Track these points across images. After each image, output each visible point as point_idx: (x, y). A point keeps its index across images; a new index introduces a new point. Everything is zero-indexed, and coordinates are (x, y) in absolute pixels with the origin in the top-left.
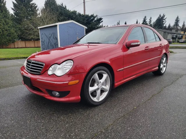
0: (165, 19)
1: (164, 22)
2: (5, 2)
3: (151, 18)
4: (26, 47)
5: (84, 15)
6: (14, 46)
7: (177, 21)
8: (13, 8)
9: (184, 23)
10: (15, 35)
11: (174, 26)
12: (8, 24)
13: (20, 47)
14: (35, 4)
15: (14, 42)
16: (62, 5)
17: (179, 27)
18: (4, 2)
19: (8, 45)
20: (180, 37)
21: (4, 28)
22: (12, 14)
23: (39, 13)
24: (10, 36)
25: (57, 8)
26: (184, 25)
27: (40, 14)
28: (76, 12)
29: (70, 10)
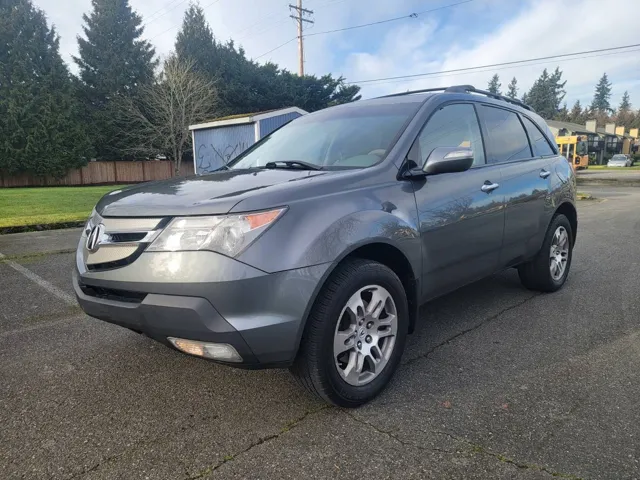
0: (562, 86)
1: (558, 96)
2: (57, 40)
3: (514, 82)
4: (119, 180)
5: (300, 78)
6: (82, 177)
8: (79, 56)
9: (625, 99)
10: (88, 144)
11: (592, 108)
12: (67, 108)
13: (100, 180)
14: (149, 45)
15: (80, 166)
16: (231, 45)
17: (610, 110)
18: (54, 39)
19: (66, 175)
20: (614, 145)
21: (55, 123)
22: (75, 77)
23: (161, 74)
24: (72, 147)
25: (215, 57)
26: (625, 105)
27: (165, 76)
28: (276, 67)
29: (255, 63)
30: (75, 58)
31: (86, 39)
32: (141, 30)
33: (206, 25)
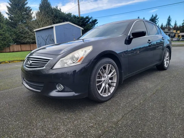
0: (157, 19)
1: (156, 22)
3: (144, 18)
4: (22, 50)
5: (79, 17)
6: (10, 50)
7: (169, 20)
8: (8, 12)
9: (175, 22)
10: (10, 39)
11: (166, 25)
12: (3, 28)
13: (16, 50)
14: (30, 8)
15: (9, 46)
16: (57, 7)
17: (171, 26)
19: (3, 49)
20: (173, 36)
22: (7, 19)
23: (34, 17)
24: (5, 40)
25: (52, 11)
26: (176, 24)
28: (71, 14)
29: (64, 13)
30: (6, 13)
31: (9, 6)
32: (27, 3)
33: (48, 1)
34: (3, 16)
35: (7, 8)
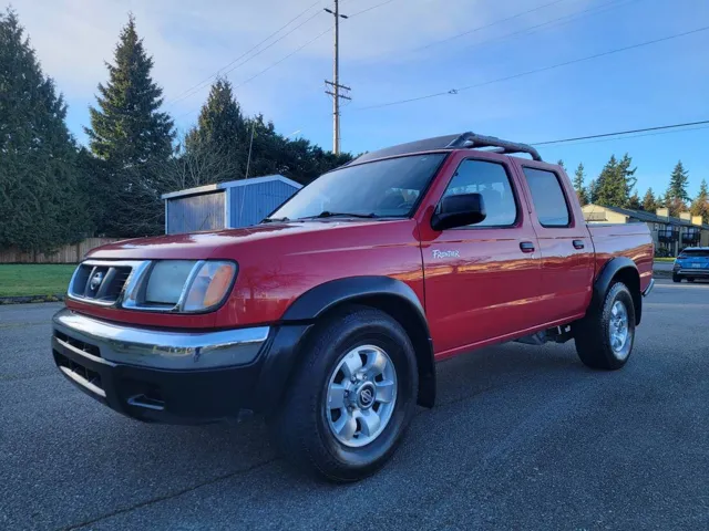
0: (632, 173)
1: (629, 184)
2: (65, 109)
3: (581, 168)
5: (334, 156)
6: (79, 254)
7: (679, 180)
8: (90, 127)
9: (703, 187)
10: (86, 219)
11: (667, 198)
14: (168, 117)
15: (77, 242)
16: (260, 119)
17: (688, 199)
18: (61, 109)
19: (57, 251)
20: (691, 236)
21: (49, 195)
22: (84, 149)
23: (179, 147)
24: (67, 221)
25: (240, 131)
26: (704, 194)
27: (181, 148)
28: (308, 143)
29: (285, 139)
31: (99, 109)
32: (160, 102)
33: (232, 99)
34: (74, 142)
35: (90, 115)
